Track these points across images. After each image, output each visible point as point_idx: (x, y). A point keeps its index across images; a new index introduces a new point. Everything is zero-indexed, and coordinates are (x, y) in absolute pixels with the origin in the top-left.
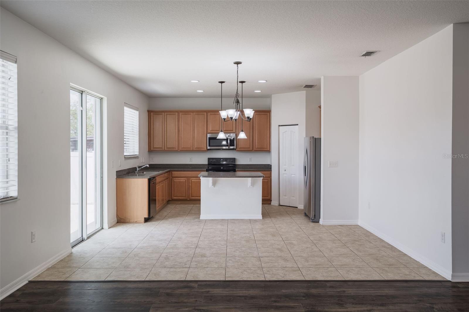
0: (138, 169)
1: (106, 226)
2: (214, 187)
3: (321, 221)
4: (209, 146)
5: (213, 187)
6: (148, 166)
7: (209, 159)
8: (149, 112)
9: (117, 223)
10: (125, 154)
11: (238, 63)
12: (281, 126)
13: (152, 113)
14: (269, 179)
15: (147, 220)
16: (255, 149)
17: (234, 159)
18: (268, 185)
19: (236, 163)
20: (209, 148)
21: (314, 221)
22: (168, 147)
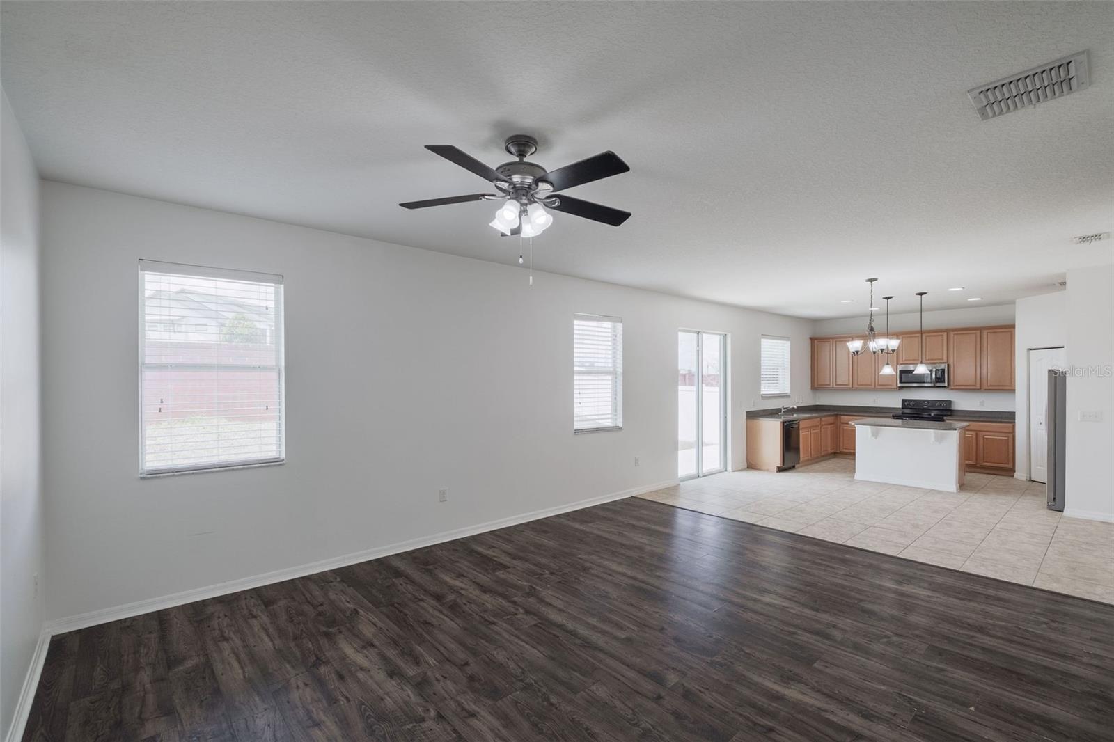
0: (783, 410)
1: (729, 469)
2: (876, 438)
3: (1067, 511)
4: (901, 382)
5: (874, 438)
6: (795, 407)
7: (904, 401)
8: (812, 339)
9: (748, 468)
10: (762, 393)
11: (871, 280)
12: (1034, 349)
13: (816, 341)
14: (1011, 435)
15: (780, 470)
16: (985, 387)
17: (950, 402)
18: (1008, 445)
19: (953, 408)
20: (899, 385)
21: (1053, 507)
22: (838, 383)
